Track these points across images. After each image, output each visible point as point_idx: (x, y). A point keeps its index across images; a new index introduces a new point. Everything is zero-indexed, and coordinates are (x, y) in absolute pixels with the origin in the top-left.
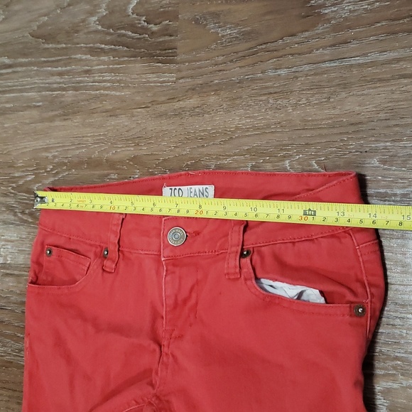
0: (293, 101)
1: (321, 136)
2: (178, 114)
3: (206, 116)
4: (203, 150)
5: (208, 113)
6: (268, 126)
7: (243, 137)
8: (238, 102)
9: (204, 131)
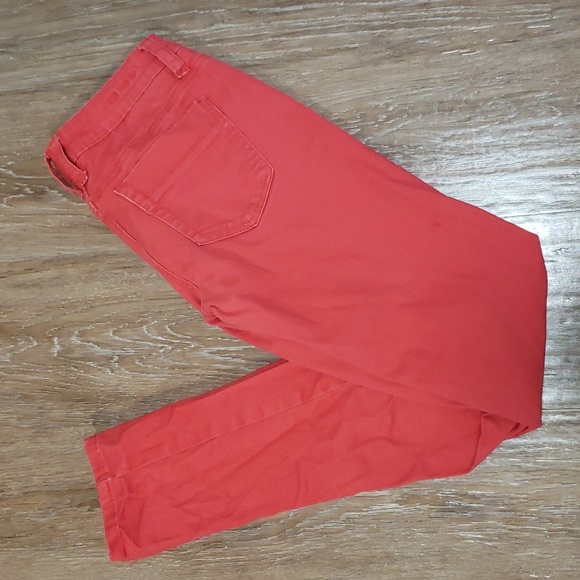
0: (145, 275)
1: (171, 305)
2: (36, 285)
3: (65, 286)
4: (65, 317)
5: (68, 284)
6: (125, 296)
7: (102, 305)
8: (95, 274)
9: (64, 300)
